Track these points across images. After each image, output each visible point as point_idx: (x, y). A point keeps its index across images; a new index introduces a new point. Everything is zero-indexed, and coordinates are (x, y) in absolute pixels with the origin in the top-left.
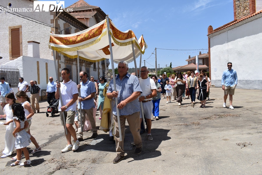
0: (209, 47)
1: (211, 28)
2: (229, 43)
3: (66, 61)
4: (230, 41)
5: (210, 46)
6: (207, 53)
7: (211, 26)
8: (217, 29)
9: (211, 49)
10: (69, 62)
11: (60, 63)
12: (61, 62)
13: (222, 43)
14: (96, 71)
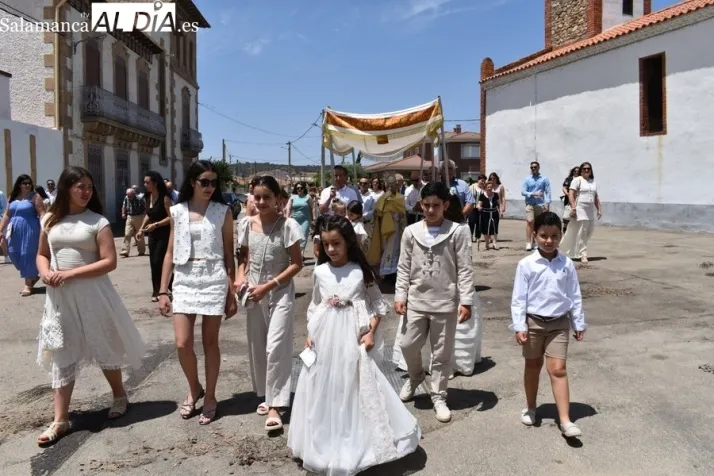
0: (484, 114)
1: (488, 63)
2: (540, 106)
3: (88, 134)
4: (541, 102)
5: (487, 112)
6: (453, 131)
7: (489, 60)
8: (505, 68)
9: (488, 118)
10: (95, 136)
11: (70, 139)
12: (75, 136)
13: (519, 105)
14: (166, 165)
